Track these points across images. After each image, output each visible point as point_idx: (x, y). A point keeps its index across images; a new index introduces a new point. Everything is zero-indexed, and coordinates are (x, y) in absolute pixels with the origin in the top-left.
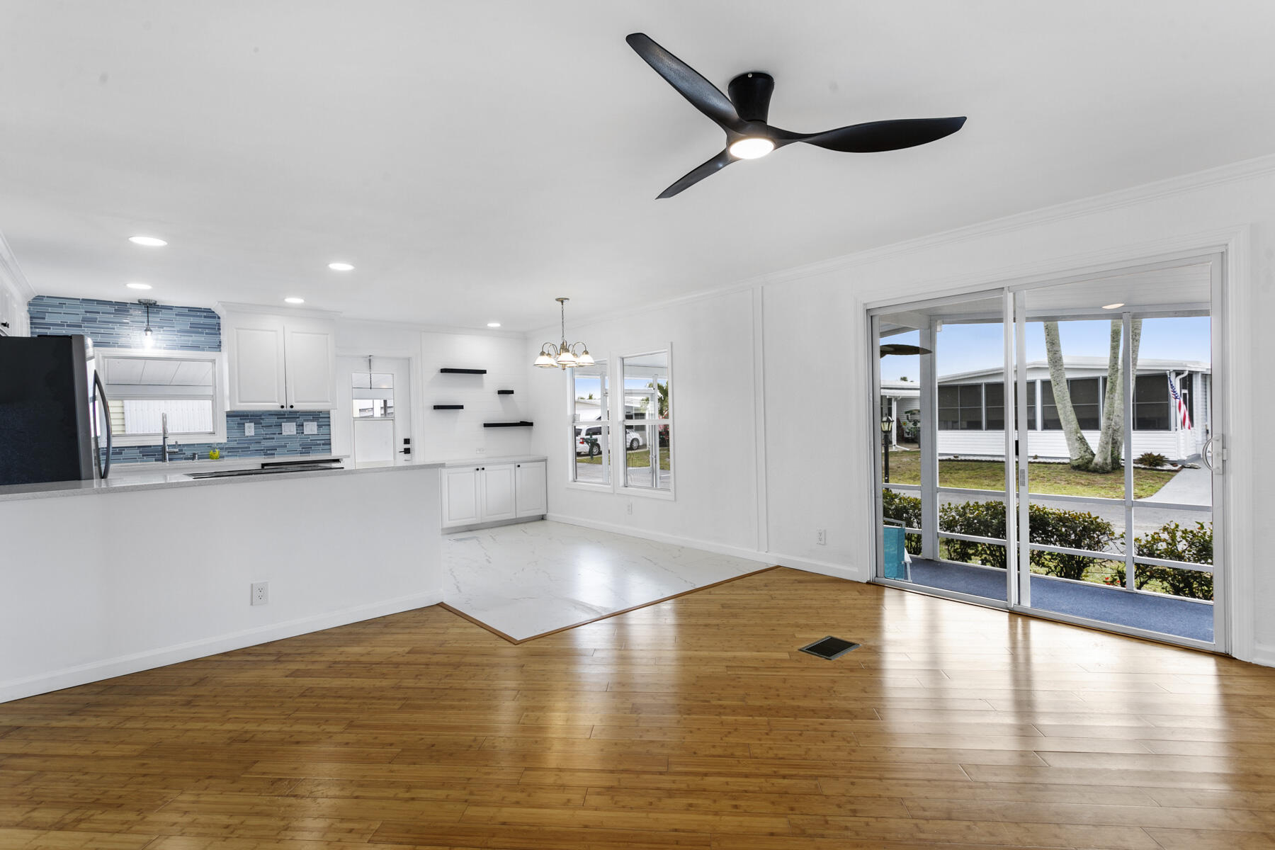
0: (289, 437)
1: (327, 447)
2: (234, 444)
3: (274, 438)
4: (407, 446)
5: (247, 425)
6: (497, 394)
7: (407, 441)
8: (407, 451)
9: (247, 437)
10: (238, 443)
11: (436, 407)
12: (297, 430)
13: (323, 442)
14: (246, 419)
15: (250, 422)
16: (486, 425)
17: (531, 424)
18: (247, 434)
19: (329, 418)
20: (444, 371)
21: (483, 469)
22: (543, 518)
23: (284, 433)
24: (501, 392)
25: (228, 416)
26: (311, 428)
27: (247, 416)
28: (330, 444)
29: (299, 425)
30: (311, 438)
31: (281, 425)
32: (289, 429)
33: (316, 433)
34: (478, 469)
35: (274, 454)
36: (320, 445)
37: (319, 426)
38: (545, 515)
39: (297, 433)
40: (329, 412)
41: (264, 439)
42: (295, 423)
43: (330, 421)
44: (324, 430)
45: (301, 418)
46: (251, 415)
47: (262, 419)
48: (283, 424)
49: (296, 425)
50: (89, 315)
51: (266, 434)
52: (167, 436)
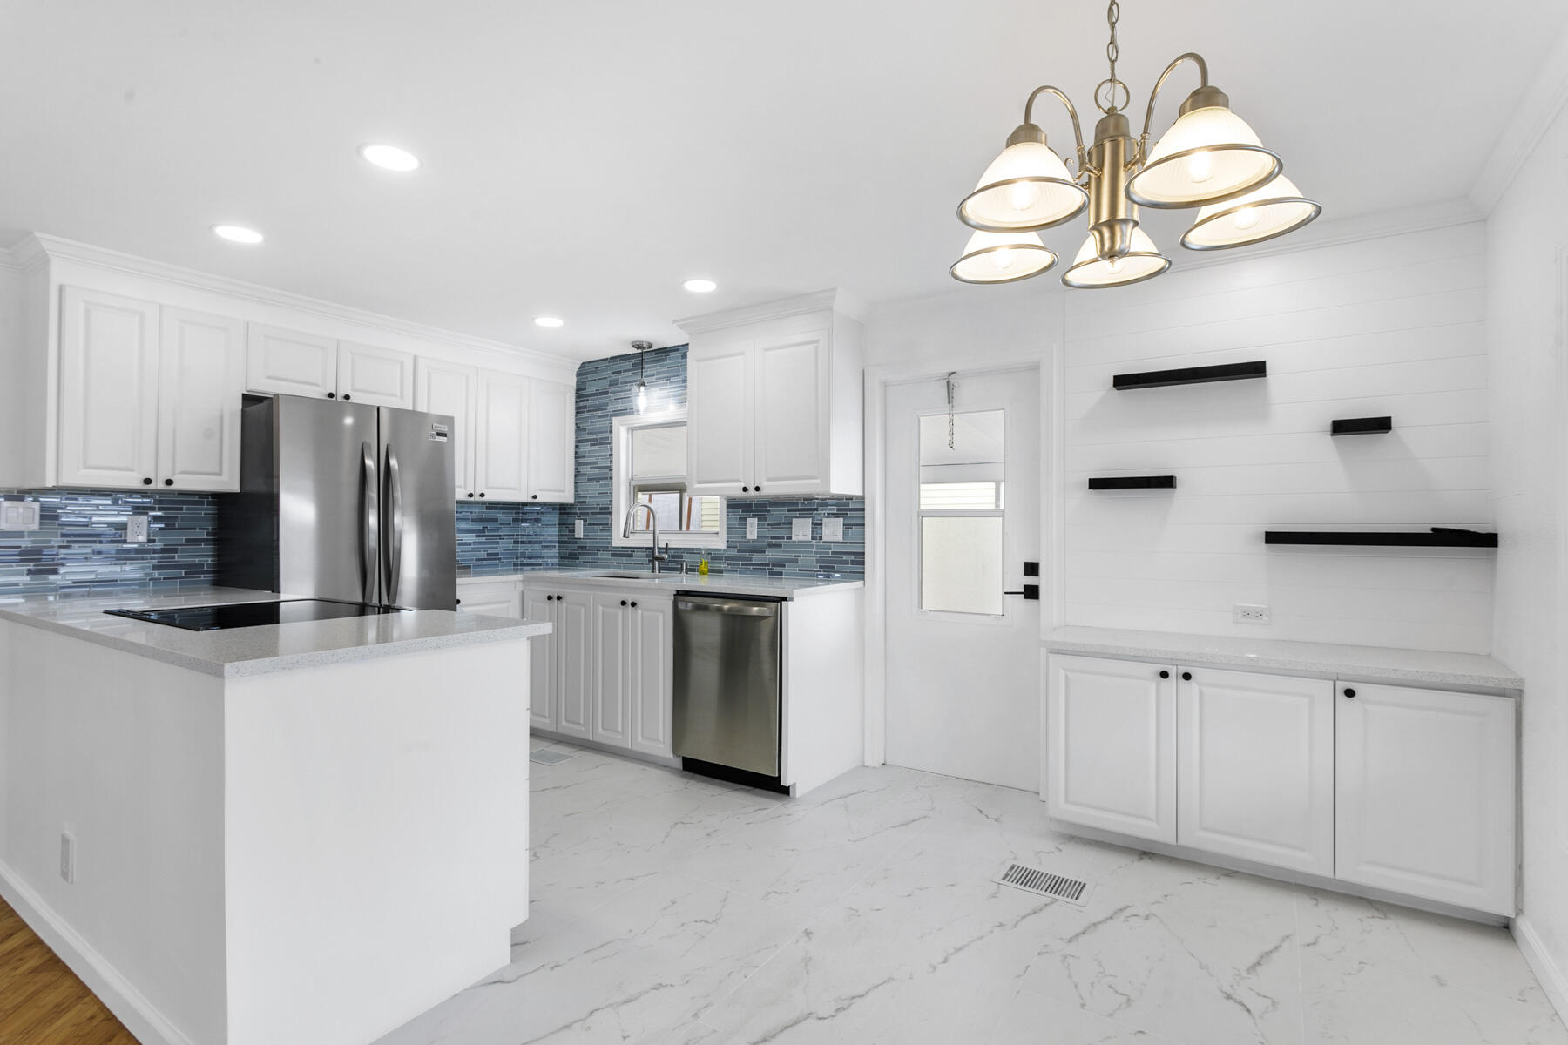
0: (803, 544)
1: (856, 568)
2: (734, 553)
3: (780, 546)
4: (1031, 581)
5: (749, 520)
6: (1328, 438)
7: (1032, 569)
8: (1031, 593)
9: (749, 541)
10: (738, 551)
11: (1096, 484)
12: (813, 532)
13: (852, 557)
14: (748, 511)
15: (754, 516)
16: (1273, 538)
17: (1488, 540)
18: (749, 537)
19: (863, 510)
20: (1122, 382)
21: (1187, 676)
22: (1505, 928)
23: (793, 539)
24: (1341, 427)
25: (729, 506)
26: (833, 530)
27: (750, 506)
28: (863, 563)
29: (817, 524)
30: (834, 548)
31: (791, 523)
32: (801, 530)
33: (841, 539)
34: (1164, 675)
35: (781, 574)
36: (846, 562)
37: (847, 527)
38: (1514, 919)
39: (813, 538)
40: (862, 499)
41: (771, 546)
42: (811, 519)
43: (864, 517)
44: (854, 534)
45: (817, 510)
46: (756, 505)
47: (769, 511)
48: (794, 520)
49: (812, 523)
50: (614, 377)
51: (772, 538)
52: (657, 532)
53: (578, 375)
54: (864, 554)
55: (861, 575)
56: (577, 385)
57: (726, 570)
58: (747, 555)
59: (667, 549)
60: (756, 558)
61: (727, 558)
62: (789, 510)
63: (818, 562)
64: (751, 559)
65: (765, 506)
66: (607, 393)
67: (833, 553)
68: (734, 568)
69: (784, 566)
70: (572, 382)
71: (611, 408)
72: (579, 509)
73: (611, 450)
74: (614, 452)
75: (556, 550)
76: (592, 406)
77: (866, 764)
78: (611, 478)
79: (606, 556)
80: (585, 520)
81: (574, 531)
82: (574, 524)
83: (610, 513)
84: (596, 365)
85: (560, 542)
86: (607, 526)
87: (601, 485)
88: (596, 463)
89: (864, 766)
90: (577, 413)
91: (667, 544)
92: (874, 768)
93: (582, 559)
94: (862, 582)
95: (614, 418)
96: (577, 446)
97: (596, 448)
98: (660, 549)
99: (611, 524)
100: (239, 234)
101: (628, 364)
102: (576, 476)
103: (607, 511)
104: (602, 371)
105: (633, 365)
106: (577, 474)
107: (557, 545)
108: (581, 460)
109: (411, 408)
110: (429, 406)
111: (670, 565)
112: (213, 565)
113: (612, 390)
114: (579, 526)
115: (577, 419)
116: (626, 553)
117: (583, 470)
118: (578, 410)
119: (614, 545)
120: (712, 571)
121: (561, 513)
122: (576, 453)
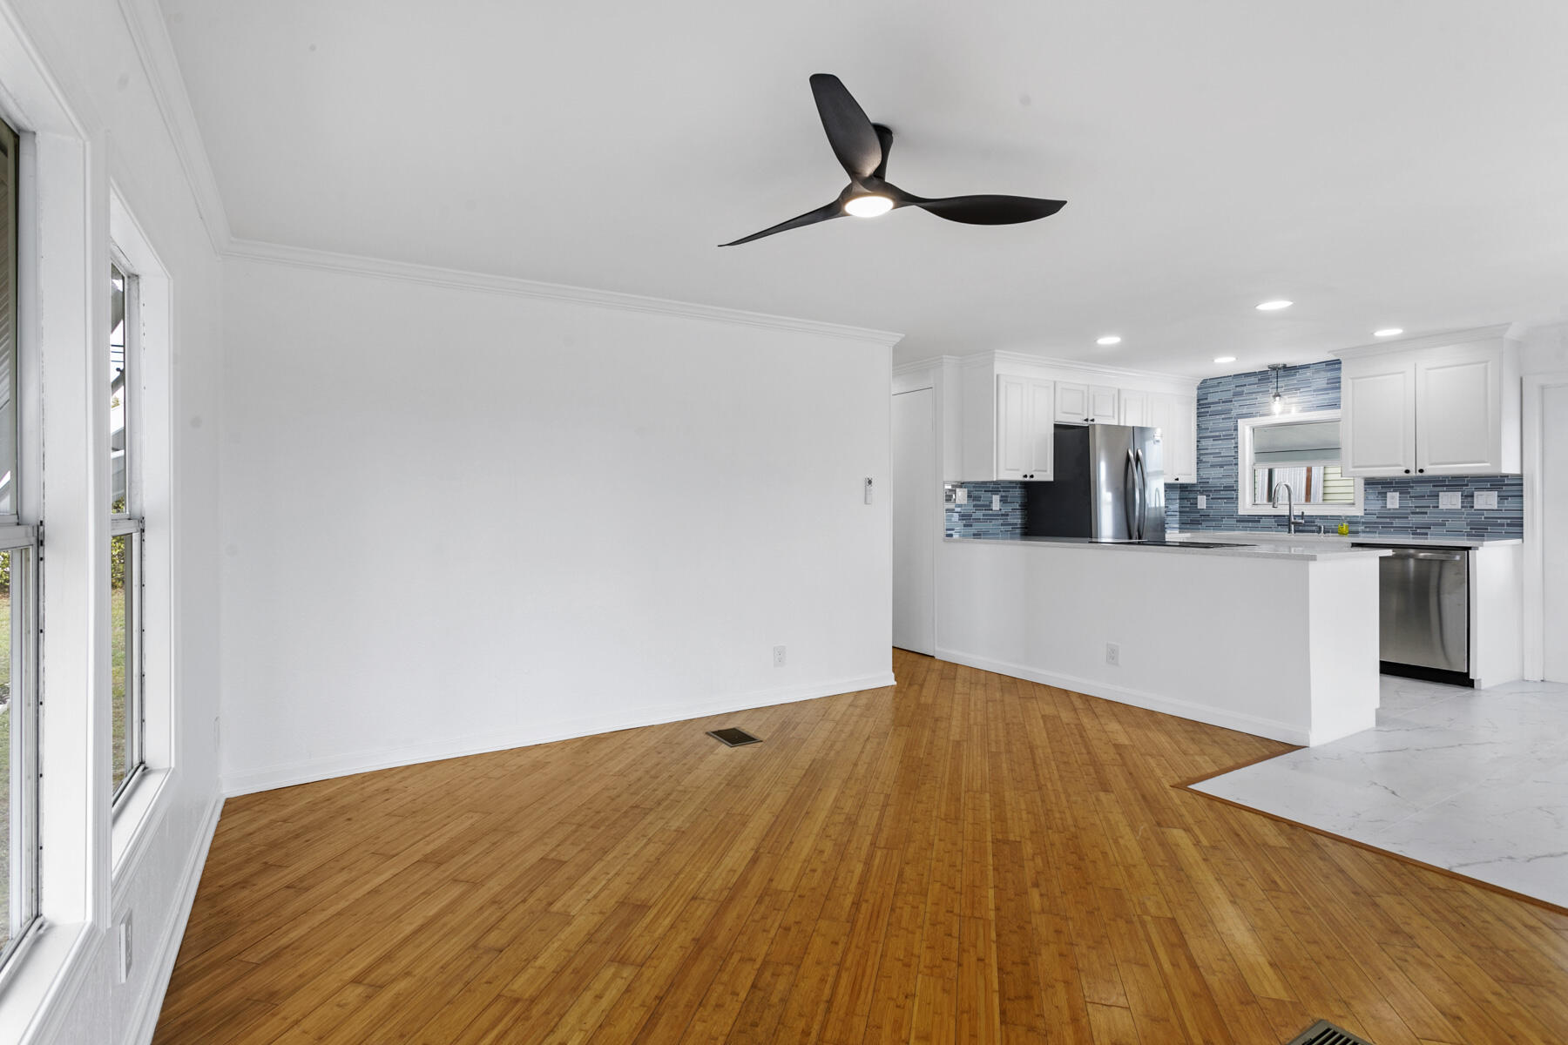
0: (1451, 512)
1: (1513, 529)
2: (1372, 519)
3: (1426, 513)
5: (1390, 494)
9: (1390, 509)
10: (1377, 518)
12: (1462, 502)
13: (1509, 521)
14: (1389, 488)
15: (1395, 491)
18: (1389, 506)
19: (1522, 485)
23: (1441, 507)
25: (1367, 484)
26: (1487, 500)
28: (1522, 525)
29: (1467, 496)
30: (1488, 514)
31: (1438, 496)
32: (1450, 500)
33: (1496, 507)
35: (1426, 534)
36: (1503, 525)
37: (1502, 498)
39: (1462, 507)
40: (1520, 477)
41: (1413, 513)
42: (1460, 493)
43: (1522, 491)
44: (1508, 504)
45: (1467, 485)
46: (1396, 483)
47: (1411, 487)
48: (1441, 494)
49: (1462, 496)
50: (1238, 389)
51: (1416, 507)
52: (1292, 504)
53: (1199, 389)
54: (1522, 518)
55: (1520, 535)
56: (1198, 396)
57: (1364, 532)
58: (1388, 520)
59: (1302, 516)
60: (1397, 523)
61: (1363, 523)
62: (1434, 486)
63: (1467, 525)
64: (1392, 523)
65: (1409, 483)
66: (1231, 401)
67: (1485, 518)
68: (1372, 530)
69: (1430, 528)
70: (1194, 394)
71: (1234, 413)
72: (1201, 487)
73: (1237, 443)
74: (1240, 446)
75: (1177, 518)
76: (1214, 411)
77: (1526, 678)
78: (1237, 464)
79: (1233, 522)
80: (1207, 496)
81: (1196, 504)
82: (1197, 498)
83: (1236, 490)
84: (1219, 380)
85: (1180, 512)
86: (1234, 500)
87: (1224, 470)
88: (1220, 453)
89: (1524, 680)
90: (1198, 416)
91: (1303, 513)
92: (1535, 682)
93: (1204, 524)
94: (1521, 540)
95: (1239, 420)
96: (1198, 441)
97: (1220, 442)
98: (1295, 516)
99: (1237, 498)
100: (1109, 341)
101: (1254, 379)
102: (1198, 463)
103: (1232, 489)
104: (1223, 385)
105: (1259, 380)
106: (1199, 461)
107: (1178, 514)
108: (1202, 452)
109: (1116, 424)
110: (1125, 422)
111: (1306, 528)
112: (1021, 524)
113: (1236, 399)
114: (1202, 502)
115: (1198, 421)
116: (1253, 521)
117: (1204, 458)
118: (1199, 415)
119: (1240, 513)
120: (1350, 532)
121: (1181, 491)
122: (1198, 446)
